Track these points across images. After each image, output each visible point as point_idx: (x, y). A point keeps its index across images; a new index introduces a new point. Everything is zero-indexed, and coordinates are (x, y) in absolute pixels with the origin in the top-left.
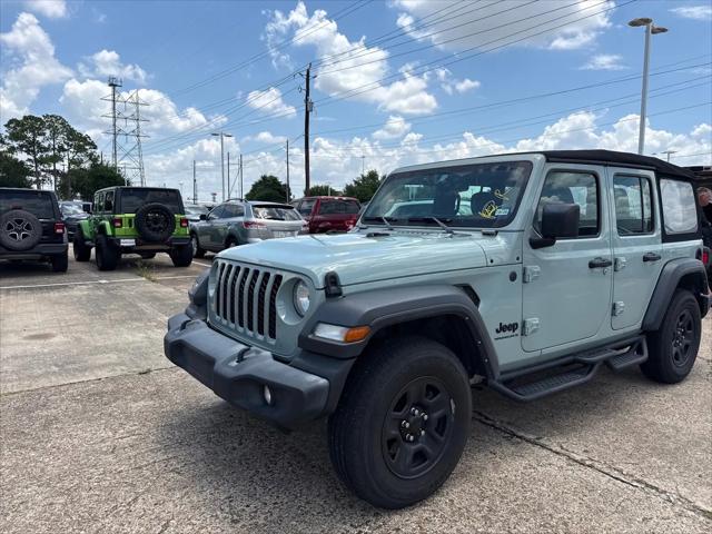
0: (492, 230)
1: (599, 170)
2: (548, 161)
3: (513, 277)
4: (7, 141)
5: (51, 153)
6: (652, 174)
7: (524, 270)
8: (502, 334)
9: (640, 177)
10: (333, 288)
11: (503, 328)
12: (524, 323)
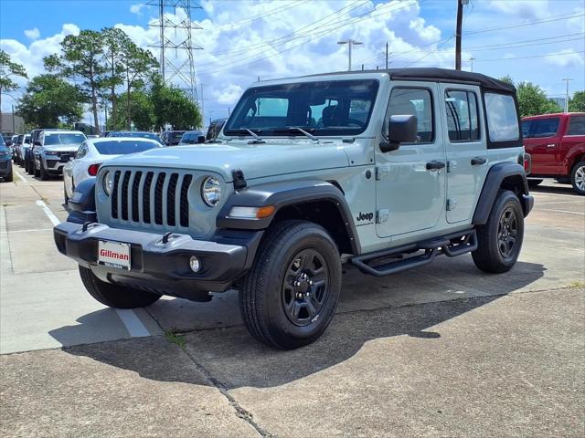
0: (350, 137)
1: (433, 86)
2: (391, 79)
3: (368, 175)
4: (62, 62)
5: (109, 74)
6: (477, 89)
7: (377, 169)
8: (362, 222)
9: (467, 92)
10: (240, 181)
11: (362, 217)
12: (377, 213)
